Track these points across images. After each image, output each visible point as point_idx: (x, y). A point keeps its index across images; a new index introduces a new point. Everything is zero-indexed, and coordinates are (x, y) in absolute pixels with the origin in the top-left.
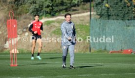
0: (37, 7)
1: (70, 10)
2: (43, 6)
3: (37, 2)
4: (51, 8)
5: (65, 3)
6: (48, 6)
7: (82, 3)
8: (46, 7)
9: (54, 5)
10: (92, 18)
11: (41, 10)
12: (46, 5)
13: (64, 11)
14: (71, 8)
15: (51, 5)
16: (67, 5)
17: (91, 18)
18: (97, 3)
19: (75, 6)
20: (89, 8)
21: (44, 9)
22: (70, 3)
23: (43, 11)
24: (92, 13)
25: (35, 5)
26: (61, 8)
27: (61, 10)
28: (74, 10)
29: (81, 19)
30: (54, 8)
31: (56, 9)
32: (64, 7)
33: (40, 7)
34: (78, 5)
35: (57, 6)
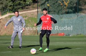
0: (4, 6)
1: (24, 8)
2: (7, 5)
3: (4, 3)
4: (13, 7)
5: (22, 3)
7: (32, 4)
8: (9, 6)
10: (39, 13)
11: (6, 8)
13: (21, 9)
14: (25, 7)
15: (12, 5)
16: (22, 5)
18: (42, 3)
19: (27, 5)
21: (8, 8)
22: (25, 4)
24: (39, 10)
25: (2, 5)
26: (19, 7)
28: (27, 8)
29: (32, 14)
30: (14, 7)
31: (16, 7)
32: (21, 6)
33: (5, 6)
34: (30, 5)
35: (16, 5)
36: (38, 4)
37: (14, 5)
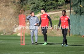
0: (35, 6)
1: (56, 9)
2: (39, 5)
3: (36, 3)
5: (54, 3)
6: (43, 6)
7: (65, 4)
8: (41, 6)
9: (46, 5)
11: (37, 8)
12: (41, 5)
13: (53, 9)
14: (57, 7)
15: (44, 5)
16: (54, 5)
17: (70, 14)
19: (60, 6)
20: (70, 7)
21: (40, 7)
22: (57, 4)
23: (39, 8)
24: (71, 11)
25: (34, 4)
26: (51, 7)
27: (51, 9)
28: (59, 8)
30: (46, 7)
31: (47, 7)
32: (53, 7)
33: (37, 6)
34: (62, 5)
35: (48, 5)
36: (70, 5)
37: (45, 5)
